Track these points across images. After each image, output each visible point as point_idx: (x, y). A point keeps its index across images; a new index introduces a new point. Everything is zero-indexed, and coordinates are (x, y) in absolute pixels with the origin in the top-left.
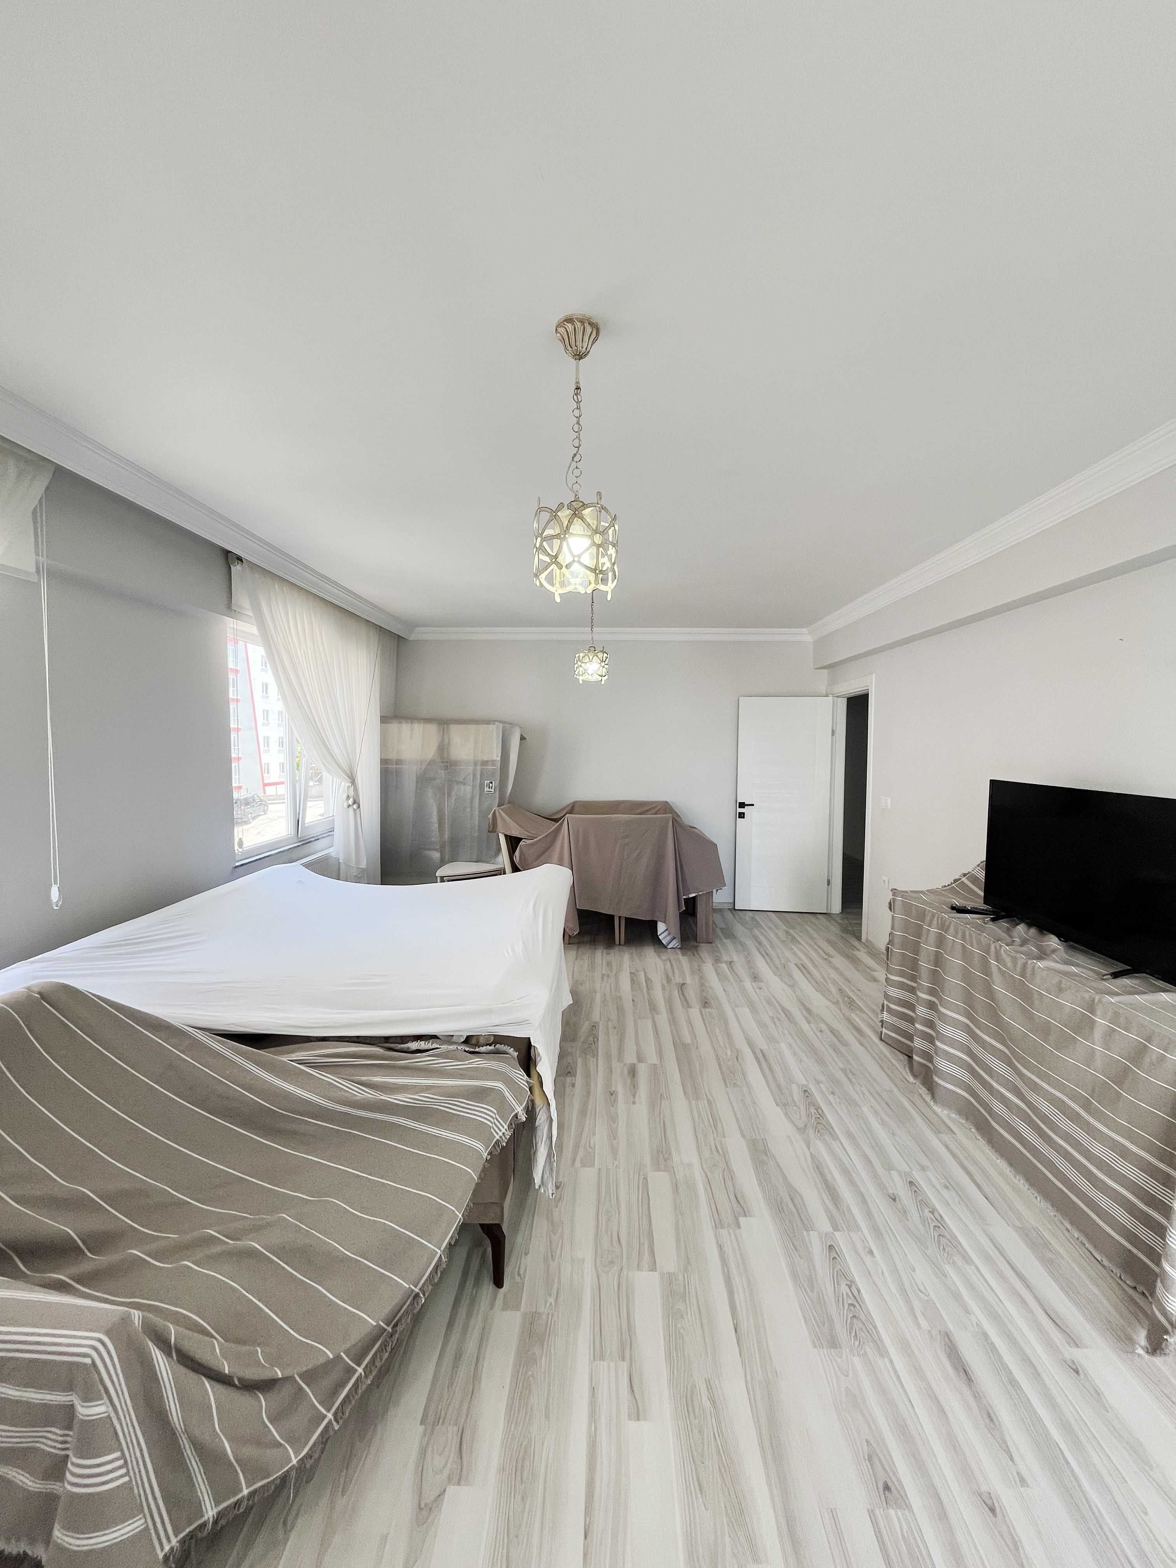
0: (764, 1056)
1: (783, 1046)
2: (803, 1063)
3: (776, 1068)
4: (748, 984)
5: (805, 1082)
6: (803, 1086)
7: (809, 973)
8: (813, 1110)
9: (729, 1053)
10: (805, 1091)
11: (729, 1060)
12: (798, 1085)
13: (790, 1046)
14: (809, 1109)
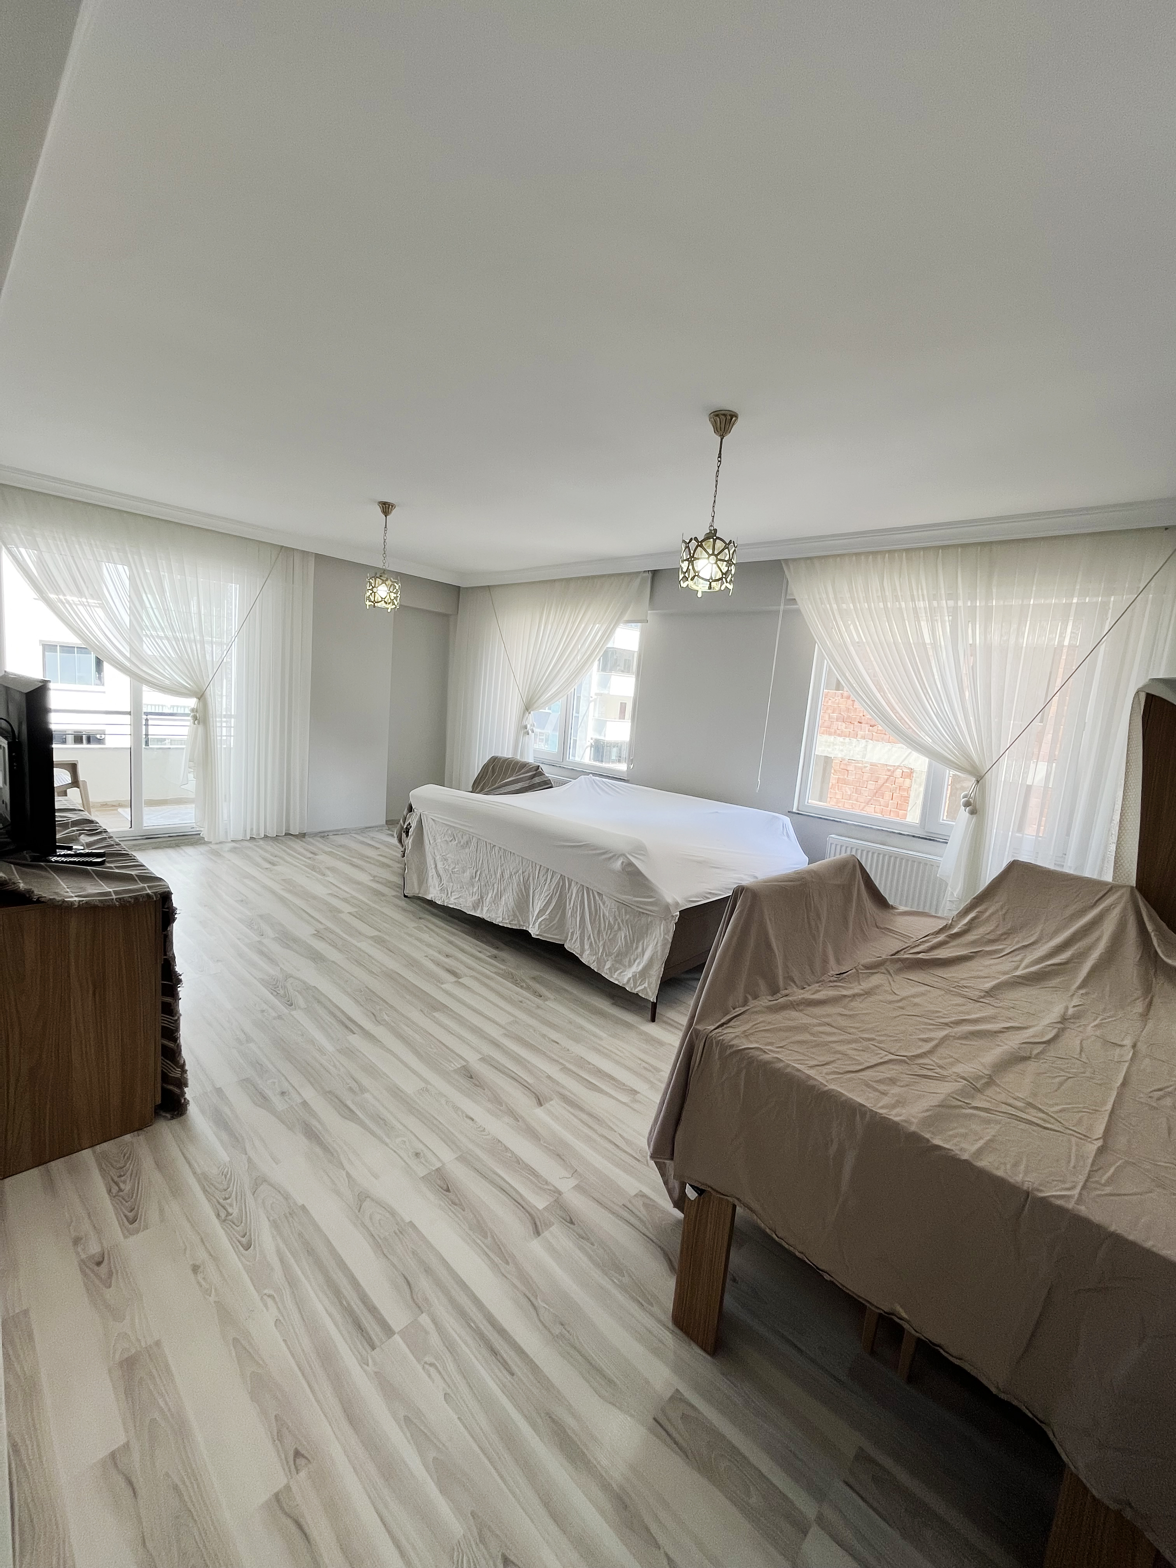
0: (347, 1027)
1: (329, 1047)
2: (300, 1033)
3: (329, 1019)
4: (446, 1156)
5: (293, 1013)
6: (295, 1009)
7: (337, 1293)
8: (282, 992)
9: (386, 1017)
10: (291, 1005)
11: (380, 1010)
12: (299, 1008)
13: (321, 1051)
14: (285, 992)
